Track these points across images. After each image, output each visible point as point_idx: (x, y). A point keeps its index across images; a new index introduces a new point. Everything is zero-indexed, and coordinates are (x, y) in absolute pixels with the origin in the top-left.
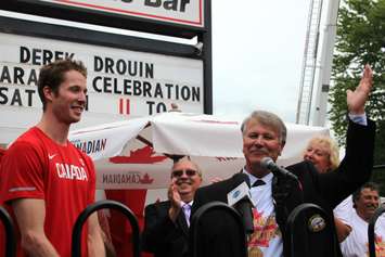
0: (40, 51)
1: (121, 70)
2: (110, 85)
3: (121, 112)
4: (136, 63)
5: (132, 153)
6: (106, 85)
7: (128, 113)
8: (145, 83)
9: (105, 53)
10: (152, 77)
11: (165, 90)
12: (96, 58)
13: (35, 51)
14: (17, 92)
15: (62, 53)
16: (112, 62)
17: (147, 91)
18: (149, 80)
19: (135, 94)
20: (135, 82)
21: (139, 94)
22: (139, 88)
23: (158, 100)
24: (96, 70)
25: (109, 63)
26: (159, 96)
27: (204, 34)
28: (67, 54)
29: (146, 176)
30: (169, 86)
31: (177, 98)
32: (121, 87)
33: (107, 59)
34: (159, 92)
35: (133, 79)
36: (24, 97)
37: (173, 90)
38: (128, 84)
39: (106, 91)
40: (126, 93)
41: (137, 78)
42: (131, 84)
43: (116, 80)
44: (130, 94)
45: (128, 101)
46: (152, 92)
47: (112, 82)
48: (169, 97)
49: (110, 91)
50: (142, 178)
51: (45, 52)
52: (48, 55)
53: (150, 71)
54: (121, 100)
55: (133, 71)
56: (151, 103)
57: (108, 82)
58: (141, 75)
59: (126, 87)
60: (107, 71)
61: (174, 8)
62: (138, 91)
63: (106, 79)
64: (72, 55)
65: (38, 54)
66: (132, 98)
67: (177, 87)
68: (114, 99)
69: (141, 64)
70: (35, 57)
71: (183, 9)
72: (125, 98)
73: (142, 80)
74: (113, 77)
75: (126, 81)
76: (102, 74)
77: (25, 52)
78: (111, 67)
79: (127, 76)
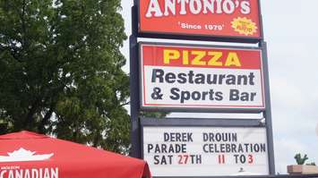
0: (174, 134)
1: (218, 139)
2: (212, 148)
3: (220, 162)
4: (226, 134)
6: (210, 148)
7: (224, 162)
8: (232, 145)
9: (208, 130)
10: (236, 140)
11: (244, 147)
12: (204, 134)
13: (171, 134)
14: (164, 157)
16: (213, 135)
17: (234, 149)
18: (234, 143)
19: (227, 151)
20: (227, 145)
21: (229, 151)
22: (229, 148)
23: (240, 154)
24: (205, 140)
26: (241, 151)
27: (266, 112)
28: (188, 134)
30: (247, 145)
31: (252, 151)
32: (219, 149)
33: (210, 134)
34: (241, 149)
35: (224, 143)
36: (167, 159)
37: (249, 147)
38: (223, 146)
39: (210, 151)
41: (228, 142)
42: (225, 146)
43: (216, 145)
44: (224, 151)
45: (223, 156)
46: (237, 149)
47: (214, 146)
48: (247, 151)
49: (213, 152)
51: (177, 134)
52: (178, 136)
53: (235, 138)
54: (219, 156)
55: (225, 139)
56: (236, 156)
58: (230, 140)
59: (222, 148)
60: (210, 140)
61: (247, 99)
63: (210, 145)
64: (191, 134)
66: (225, 154)
67: (251, 145)
68: (215, 156)
69: (229, 134)
70: (172, 137)
71: (252, 100)
72: (221, 154)
73: (231, 143)
74: (214, 143)
75: (221, 145)
76: (208, 142)
77: (166, 136)
79: (222, 142)
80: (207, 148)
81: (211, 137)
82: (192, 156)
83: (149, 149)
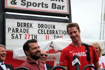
0: (23, 23)
1: (46, 27)
2: (43, 32)
3: (46, 39)
4: (50, 25)
5: (49, 50)
6: (42, 32)
7: (48, 39)
8: (53, 31)
9: (41, 23)
10: (55, 28)
11: (59, 32)
12: (39, 24)
13: (21, 23)
14: (17, 35)
15: (29, 23)
16: (43, 25)
17: (53, 33)
18: (54, 29)
19: (50, 34)
20: (50, 30)
21: (51, 34)
22: (51, 32)
24: (39, 27)
25: (42, 25)
26: (57, 34)
27: (69, 16)
28: (30, 24)
29: (54, 57)
30: (60, 31)
31: (62, 34)
32: (46, 32)
33: (42, 24)
34: (57, 33)
35: (49, 29)
36: (19, 36)
37: (61, 32)
38: (48, 31)
39: (42, 33)
40: (47, 34)
41: (50, 29)
42: (49, 31)
43: (44, 30)
44: (49, 34)
45: (48, 36)
46: (55, 33)
47: (43, 31)
48: (60, 34)
49: (43, 33)
50: (53, 58)
51: (24, 23)
52: (25, 24)
53: (54, 27)
54: (46, 36)
55: (49, 27)
56: (55, 36)
57: (42, 31)
58: (52, 28)
59: (47, 32)
60: (42, 28)
61: (60, 9)
62: (51, 33)
63: (42, 30)
64: (32, 24)
65: (22, 24)
66: (49, 35)
67: (62, 31)
68: (44, 36)
69: (51, 25)
70: (21, 25)
71: (63, 9)
73: (52, 30)
74: (43, 29)
75: (47, 30)
76: (41, 28)
77: (19, 24)
78: (43, 26)
79: (48, 29)
80: (40, 32)
81: (42, 26)
82: (32, 35)
83: (9, 30)
